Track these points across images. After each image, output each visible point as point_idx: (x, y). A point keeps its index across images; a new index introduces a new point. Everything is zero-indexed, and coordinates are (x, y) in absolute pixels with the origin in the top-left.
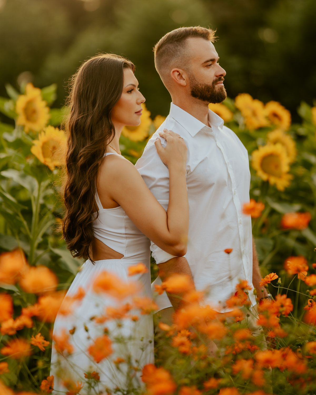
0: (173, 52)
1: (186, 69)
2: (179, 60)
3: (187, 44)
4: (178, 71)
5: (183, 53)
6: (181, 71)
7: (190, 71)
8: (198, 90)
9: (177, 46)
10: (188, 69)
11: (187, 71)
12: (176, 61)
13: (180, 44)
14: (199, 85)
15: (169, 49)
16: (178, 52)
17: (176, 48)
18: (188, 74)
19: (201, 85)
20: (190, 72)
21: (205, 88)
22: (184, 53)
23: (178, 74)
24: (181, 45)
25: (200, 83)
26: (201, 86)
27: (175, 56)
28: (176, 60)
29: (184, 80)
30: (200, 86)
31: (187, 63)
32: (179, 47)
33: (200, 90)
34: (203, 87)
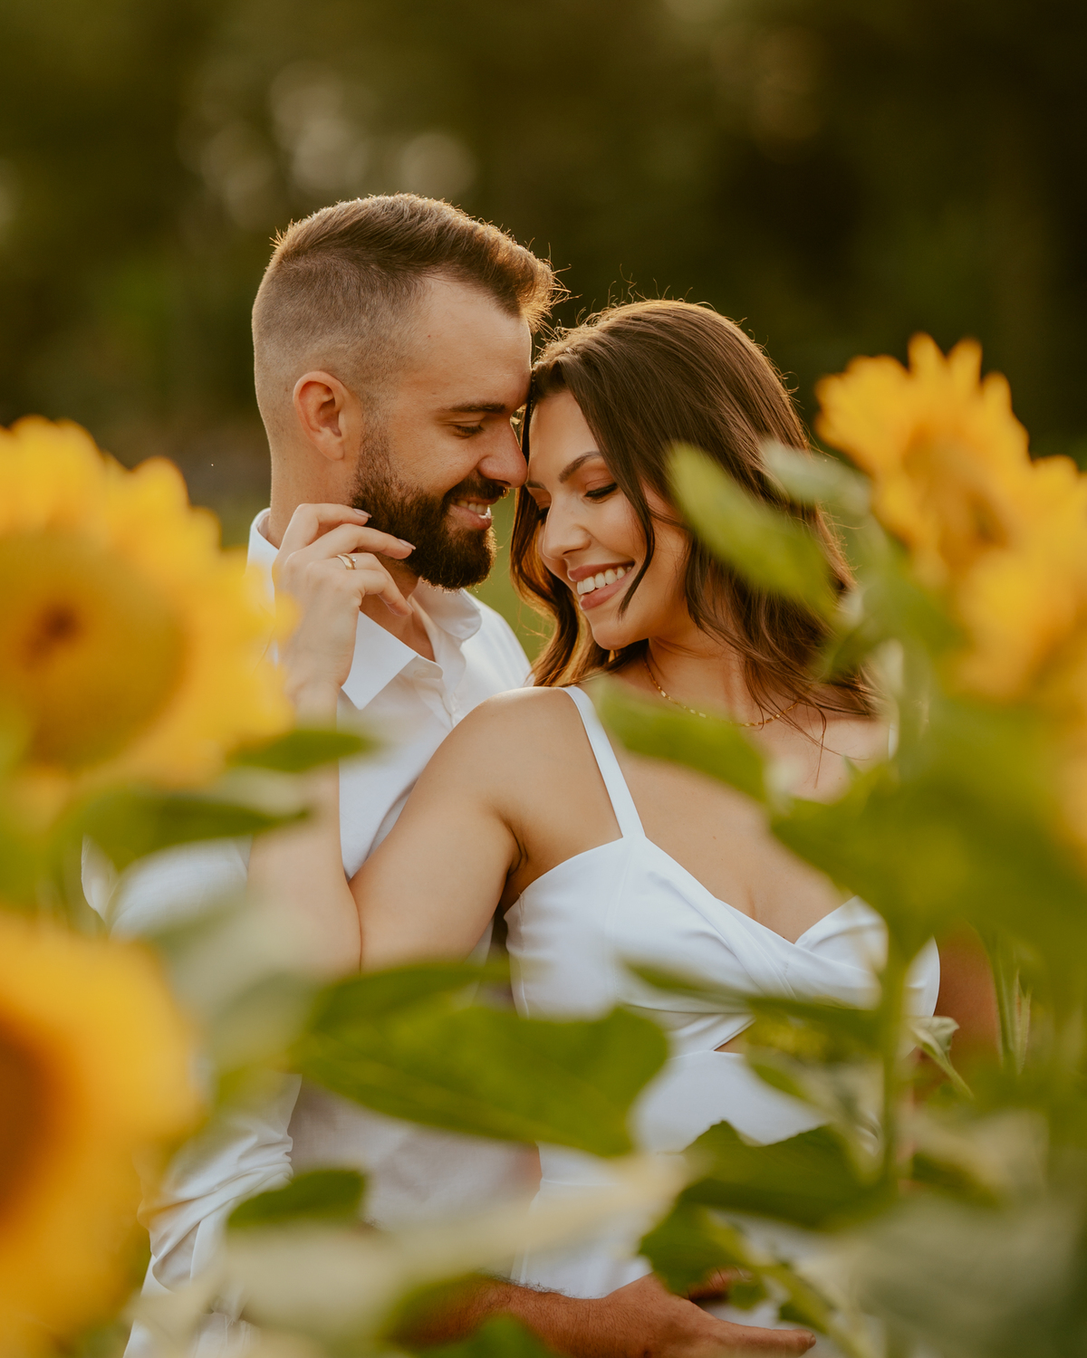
0: (344, 302)
1: (365, 397)
2: (351, 350)
3: (419, 298)
4: (328, 390)
5: (383, 331)
6: (341, 393)
7: (377, 412)
8: (382, 504)
9: (373, 290)
10: (373, 403)
11: (366, 407)
12: (341, 346)
13: (391, 284)
14: (395, 488)
15: (333, 284)
16: (367, 314)
17: (362, 293)
18: (365, 419)
19: (400, 488)
20: (380, 417)
21: (412, 507)
22: (388, 332)
23: (326, 398)
24: (392, 295)
25: (400, 477)
26: (400, 495)
27: (343, 325)
28: (341, 341)
29: (339, 434)
30: (396, 493)
31: (380, 379)
32: (378, 299)
33: (393, 511)
34: (408, 501)
